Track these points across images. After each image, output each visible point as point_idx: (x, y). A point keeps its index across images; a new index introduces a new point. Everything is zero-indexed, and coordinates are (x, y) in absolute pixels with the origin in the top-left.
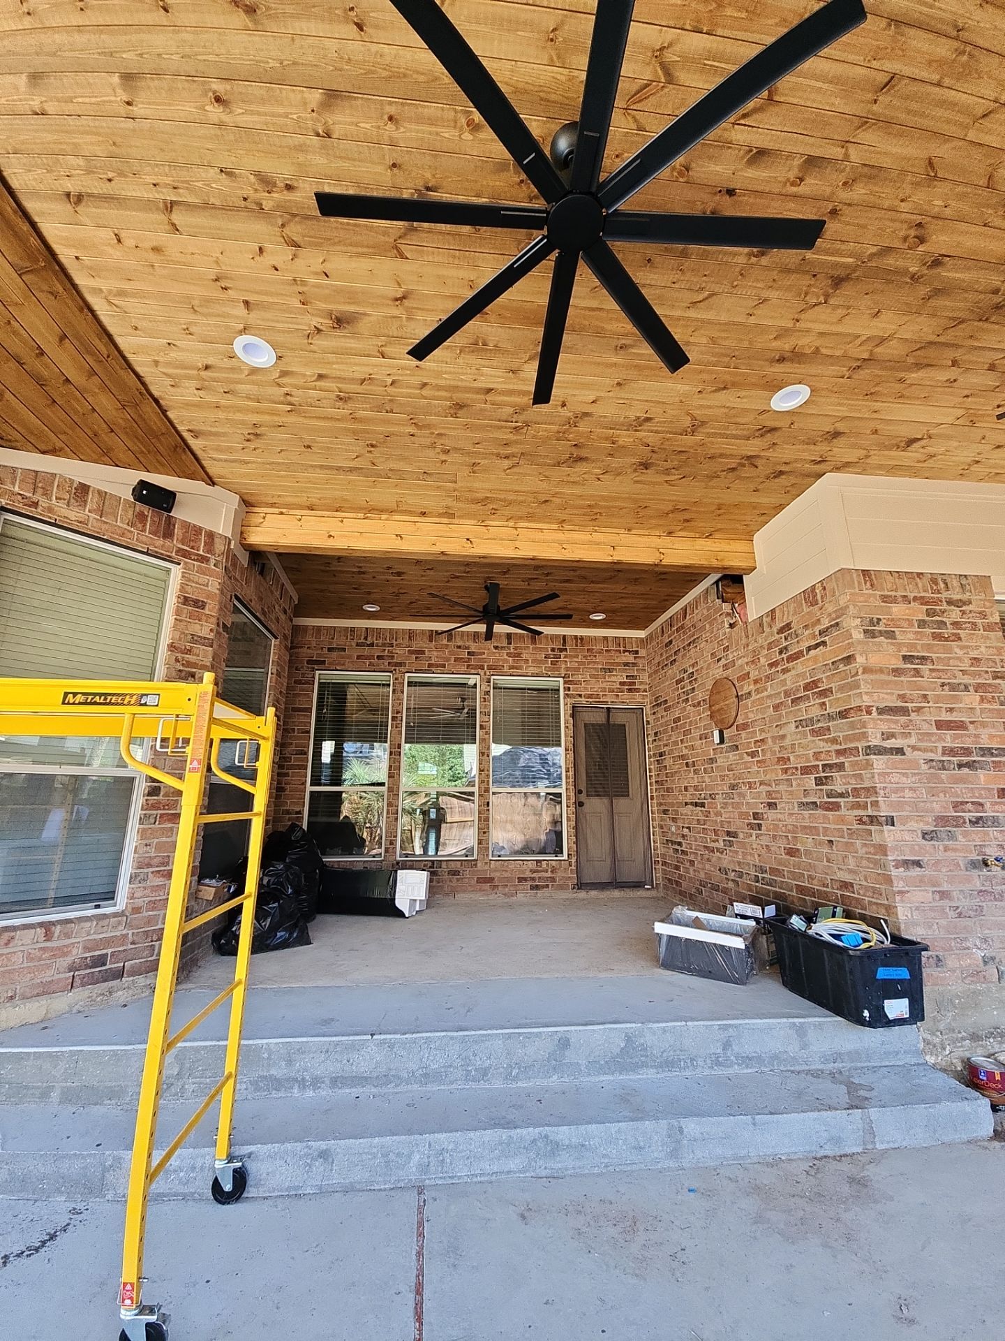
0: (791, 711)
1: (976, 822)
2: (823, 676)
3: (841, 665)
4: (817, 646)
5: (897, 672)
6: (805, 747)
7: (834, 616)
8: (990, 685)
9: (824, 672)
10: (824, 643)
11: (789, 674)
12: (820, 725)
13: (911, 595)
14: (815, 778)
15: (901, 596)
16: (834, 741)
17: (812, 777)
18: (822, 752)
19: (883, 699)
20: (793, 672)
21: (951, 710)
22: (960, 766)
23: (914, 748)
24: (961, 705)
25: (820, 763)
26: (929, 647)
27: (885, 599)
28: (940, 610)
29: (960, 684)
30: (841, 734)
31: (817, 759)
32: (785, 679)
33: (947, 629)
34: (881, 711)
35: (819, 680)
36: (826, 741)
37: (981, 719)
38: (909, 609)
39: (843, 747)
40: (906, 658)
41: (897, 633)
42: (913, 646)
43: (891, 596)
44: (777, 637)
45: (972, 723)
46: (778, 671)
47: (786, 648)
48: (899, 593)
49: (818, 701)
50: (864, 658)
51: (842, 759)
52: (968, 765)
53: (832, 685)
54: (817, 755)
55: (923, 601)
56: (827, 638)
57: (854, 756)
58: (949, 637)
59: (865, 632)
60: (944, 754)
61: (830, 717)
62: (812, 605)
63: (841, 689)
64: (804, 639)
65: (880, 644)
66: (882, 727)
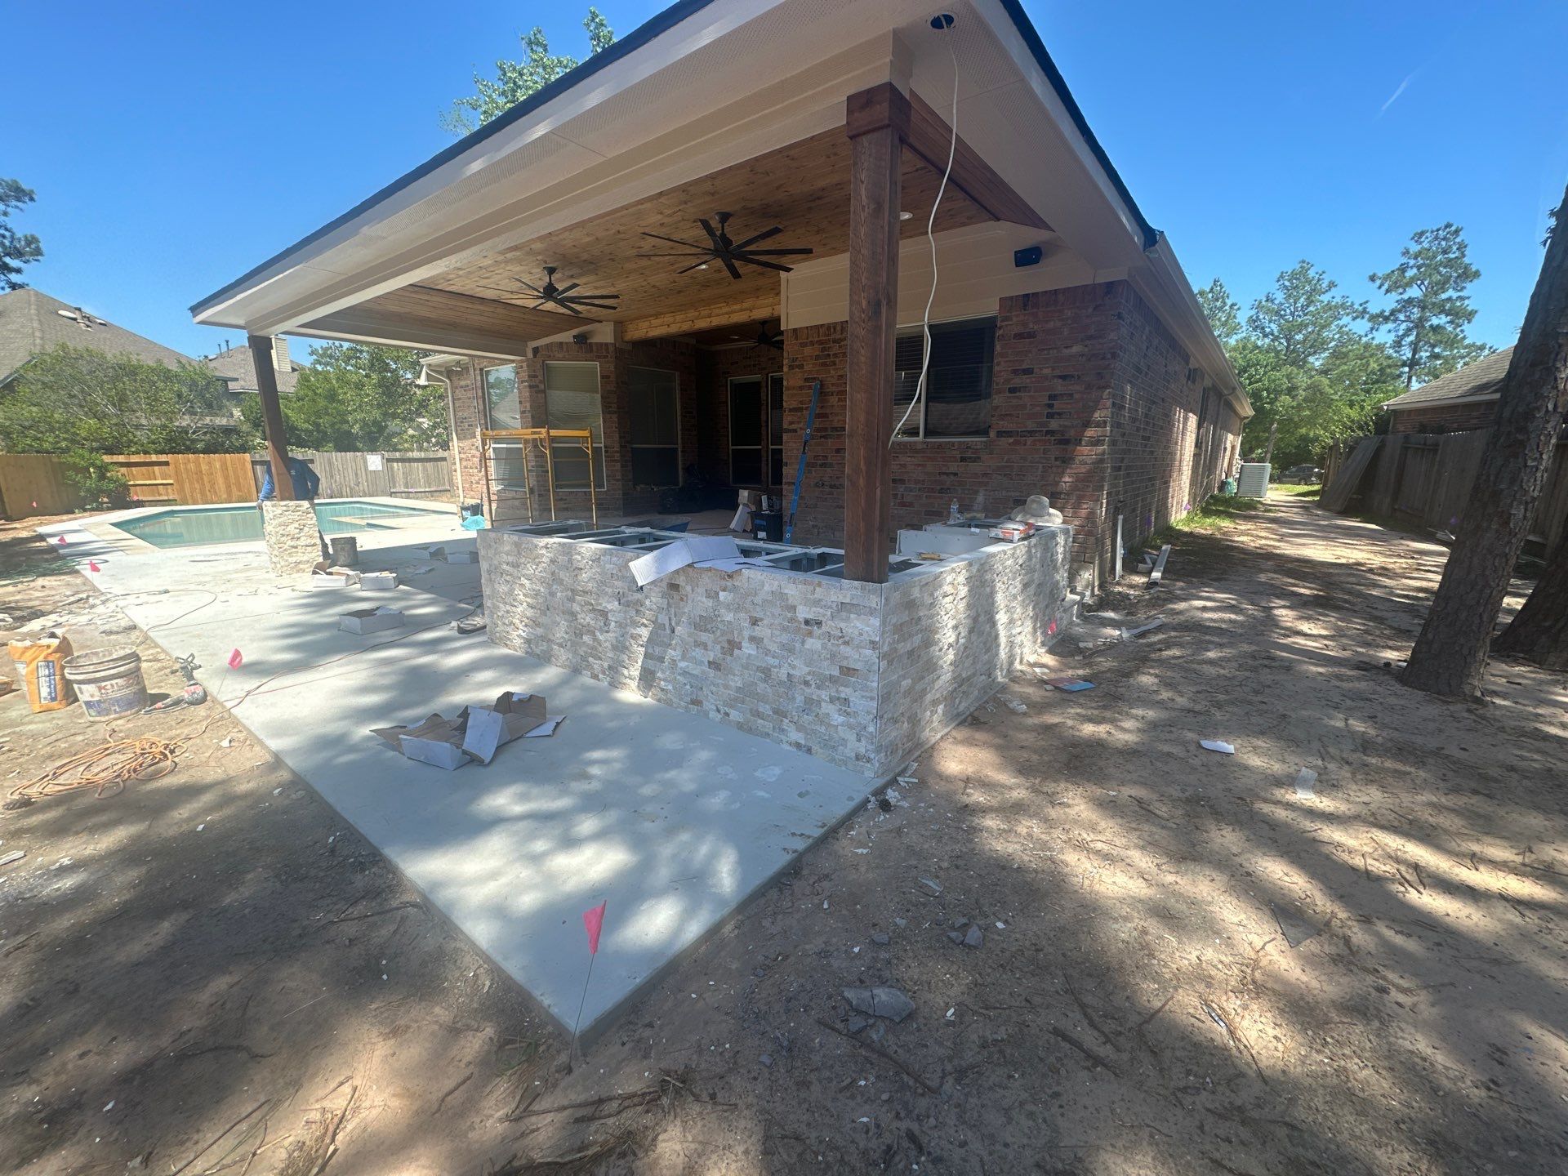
1: (822, 465)
5: (801, 388)
13: (815, 340)
15: (810, 342)
27: (802, 345)
28: (829, 347)
33: (830, 358)
34: (790, 410)
38: (812, 349)
40: (806, 380)
41: (805, 365)
42: (811, 372)
43: (805, 343)
48: (809, 340)
52: (824, 437)
55: (820, 342)
58: (830, 364)
65: (795, 373)
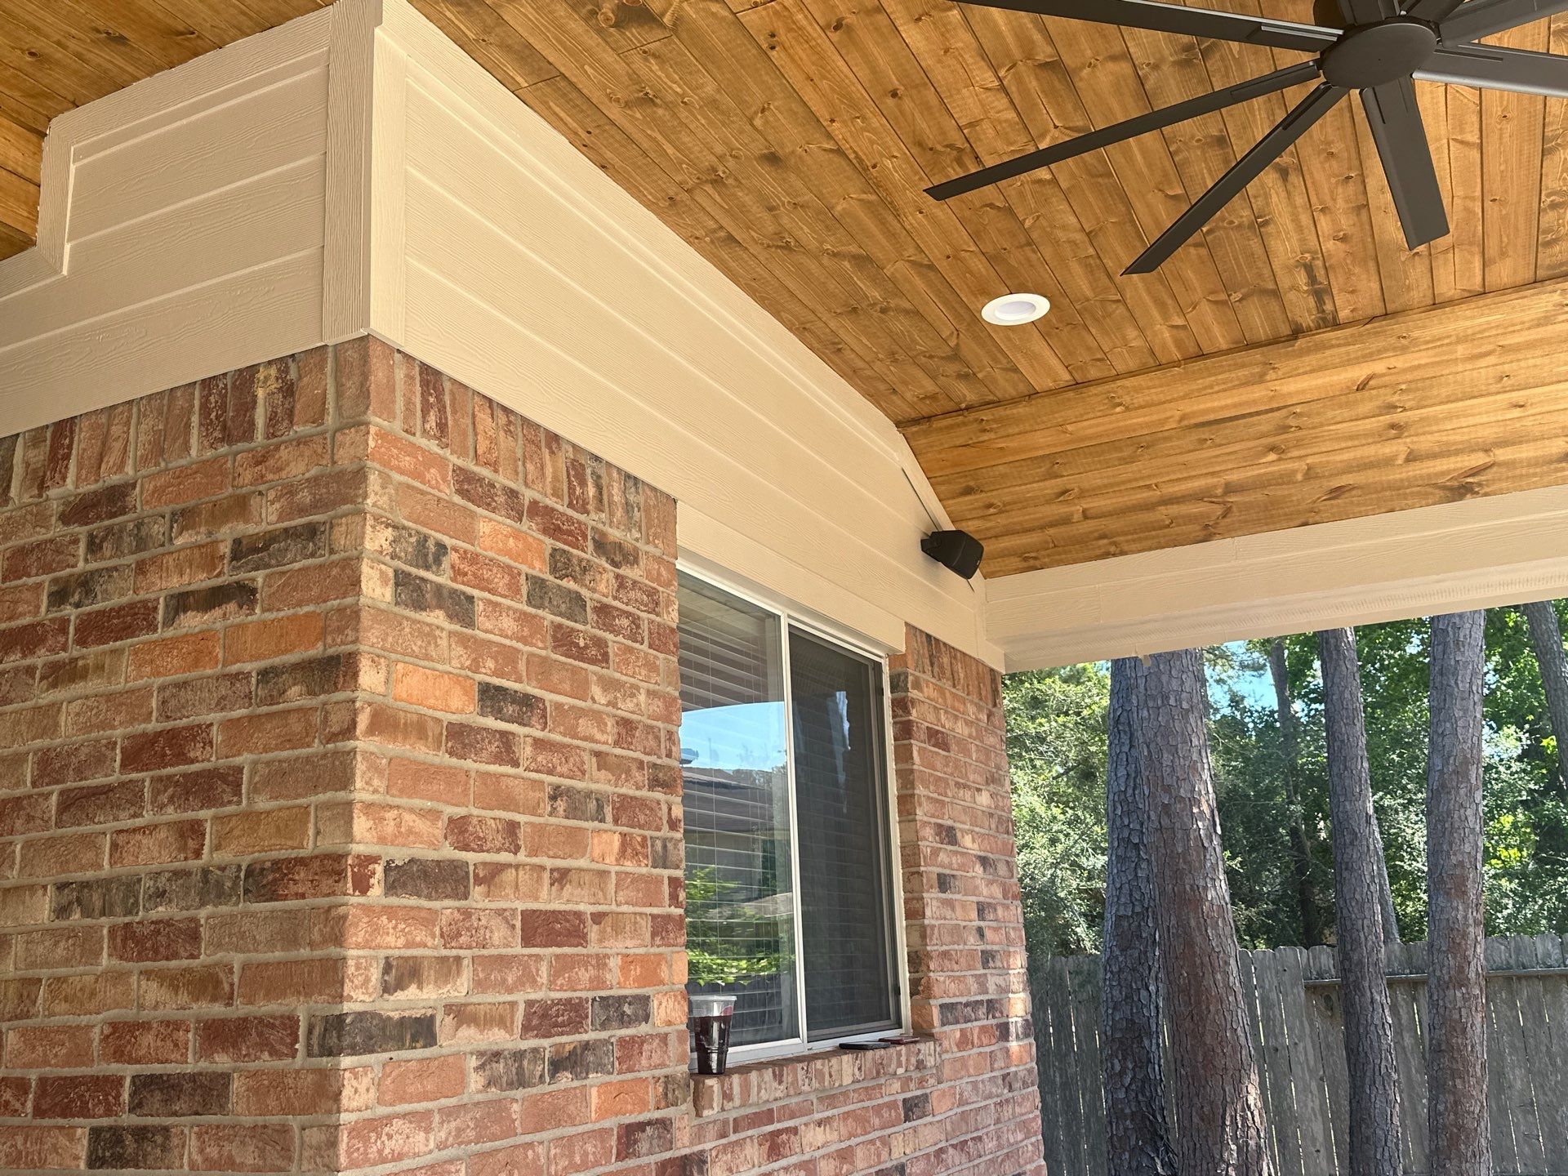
0: (51, 843)
2: (215, 717)
3: (295, 690)
4: (213, 598)
5: (460, 738)
6: (81, 999)
7: (305, 497)
8: (643, 803)
9: (221, 705)
10: (244, 594)
11: (79, 688)
12: (161, 911)
13: (528, 495)
14: (96, 1133)
15: (504, 488)
16: (208, 984)
17: (82, 1128)
18: (145, 1026)
19: (410, 831)
20: (93, 685)
21: (561, 877)
22: (558, 1065)
23: (461, 1014)
24: (582, 863)
25: (128, 1071)
26: (542, 670)
27: (467, 484)
28: (580, 560)
29: (589, 794)
30: (237, 959)
31: (119, 1055)
32: (55, 707)
33: (585, 623)
34: (402, 877)
35: (198, 734)
36: (172, 982)
37: (614, 907)
38: (517, 535)
39: (239, 1009)
40: (491, 697)
41: (480, 607)
42: (507, 657)
43: (481, 480)
44: (56, 530)
45: (598, 918)
46: (30, 671)
47: (86, 583)
48: (502, 479)
49: (171, 814)
50: (382, 676)
51: (222, 1062)
52: (572, 1061)
53: (244, 759)
54: (121, 1038)
55: (548, 521)
56: (260, 577)
57: (274, 1053)
58: (586, 647)
59: (402, 581)
60: (527, 1028)
61: (210, 887)
62: (227, 438)
63: (277, 778)
64: (170, 561)
65: (429, 634)
66: (391, 939)
